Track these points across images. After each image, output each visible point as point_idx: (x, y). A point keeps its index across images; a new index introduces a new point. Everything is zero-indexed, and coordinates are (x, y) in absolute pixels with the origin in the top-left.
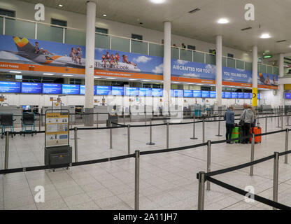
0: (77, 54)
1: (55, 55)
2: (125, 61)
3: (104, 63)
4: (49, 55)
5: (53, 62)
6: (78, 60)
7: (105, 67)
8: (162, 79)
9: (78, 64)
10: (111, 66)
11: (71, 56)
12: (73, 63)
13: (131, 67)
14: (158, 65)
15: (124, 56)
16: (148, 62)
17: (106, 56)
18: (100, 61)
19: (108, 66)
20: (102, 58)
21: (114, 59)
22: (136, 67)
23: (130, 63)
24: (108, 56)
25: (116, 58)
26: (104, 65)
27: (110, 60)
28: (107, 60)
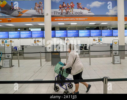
0: (39, 7)
1: (24, 10)
2: (79, 7)
3: (60, 11)
5: (23, 15)
6: (40, 11)
7: (62, 14)
8: (117, 20)
9: (41, 14)
11: (35, 9)
12: (37, 14)
13: (85, 12)
15: (78, 4)
17: (62, 5)
18: (58, 10)
19: (65, 13)
20: (59, 7)
21: (69, 7)
22: (90, 11)
23: (84, 9)
24: (64, 5)
25: (71, 6)
26: (61, 13)
27: (66, 8)
28: (63, 9)
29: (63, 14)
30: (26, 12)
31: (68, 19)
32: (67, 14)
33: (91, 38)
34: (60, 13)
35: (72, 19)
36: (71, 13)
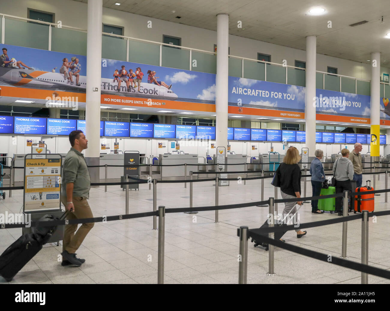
0: (72, 68)
1: (35, 70)
2: (151, 80)
3: (116, 83)
4: (26, 70)
5: (33, 82)
6: (74, 78)
7: (119, 90)
8: (214, 110)
9: (74, 85)
10: (129, 88)
11: (62, 72)
12: (66, 83)
13: (162, 90)
14: (206, 87)
15: (149, 72)
16: (191, 83)
17: (121, 72)
18: (110, 81)
19: (124, 89)
20: (114, 75)
21: (133, 77)
22: (170, 90)
23: (160, 83)
24: (124, 72)
25: (137, 75)
26: (118, 87)
27: (127, 79)
28: (121, 79)
29: (121, 91)
30: (41, 77)
31: (130, 101)
32: (129, 90)
33: (153, 140)
34: (116, 88)
35: (137, 102)
36: (136, 89)
